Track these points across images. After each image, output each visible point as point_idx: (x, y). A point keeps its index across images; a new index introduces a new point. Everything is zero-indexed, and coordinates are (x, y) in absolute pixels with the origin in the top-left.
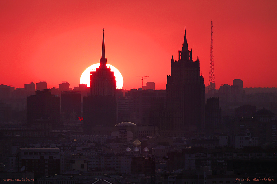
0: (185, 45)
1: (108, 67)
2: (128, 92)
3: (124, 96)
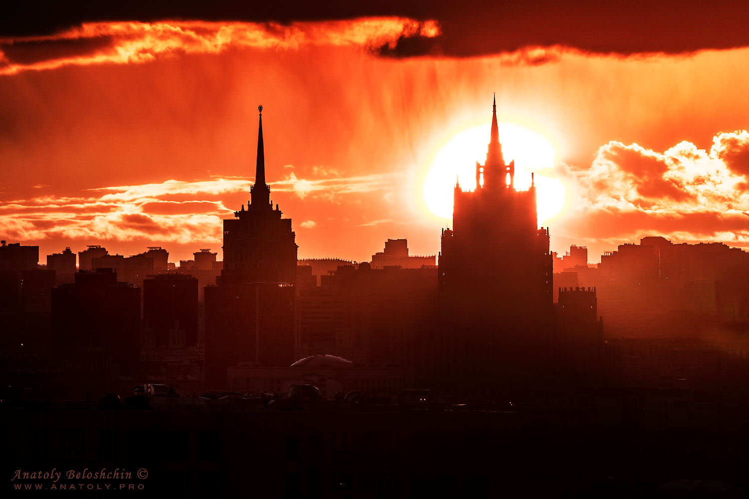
0: (495, 148)
1: (274, 208)
2: (329, 274)
3: (319, 285)
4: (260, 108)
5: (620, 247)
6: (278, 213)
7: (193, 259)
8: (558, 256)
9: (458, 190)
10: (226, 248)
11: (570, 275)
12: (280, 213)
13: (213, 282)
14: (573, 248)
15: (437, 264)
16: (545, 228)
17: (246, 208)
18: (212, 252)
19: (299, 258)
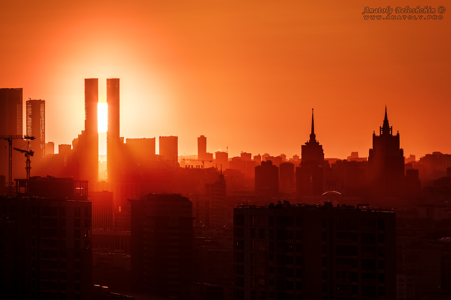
1: (317, 142)
2: (334, 163)
3: (331, 167)
4: (313, 109)
5: (426, 155)
6: (318, 143)
7: (293, 158)
8: (406, 158)
9: (374, 135)
10: (303, 154)
11: (410, 164)
12: (319, 143)
13: (298, 166)
14: (411, 155)
15: (368, 160)
16: (402, 149)
17: (308, 142)
18: (298, 155)
19: (324, 158)
